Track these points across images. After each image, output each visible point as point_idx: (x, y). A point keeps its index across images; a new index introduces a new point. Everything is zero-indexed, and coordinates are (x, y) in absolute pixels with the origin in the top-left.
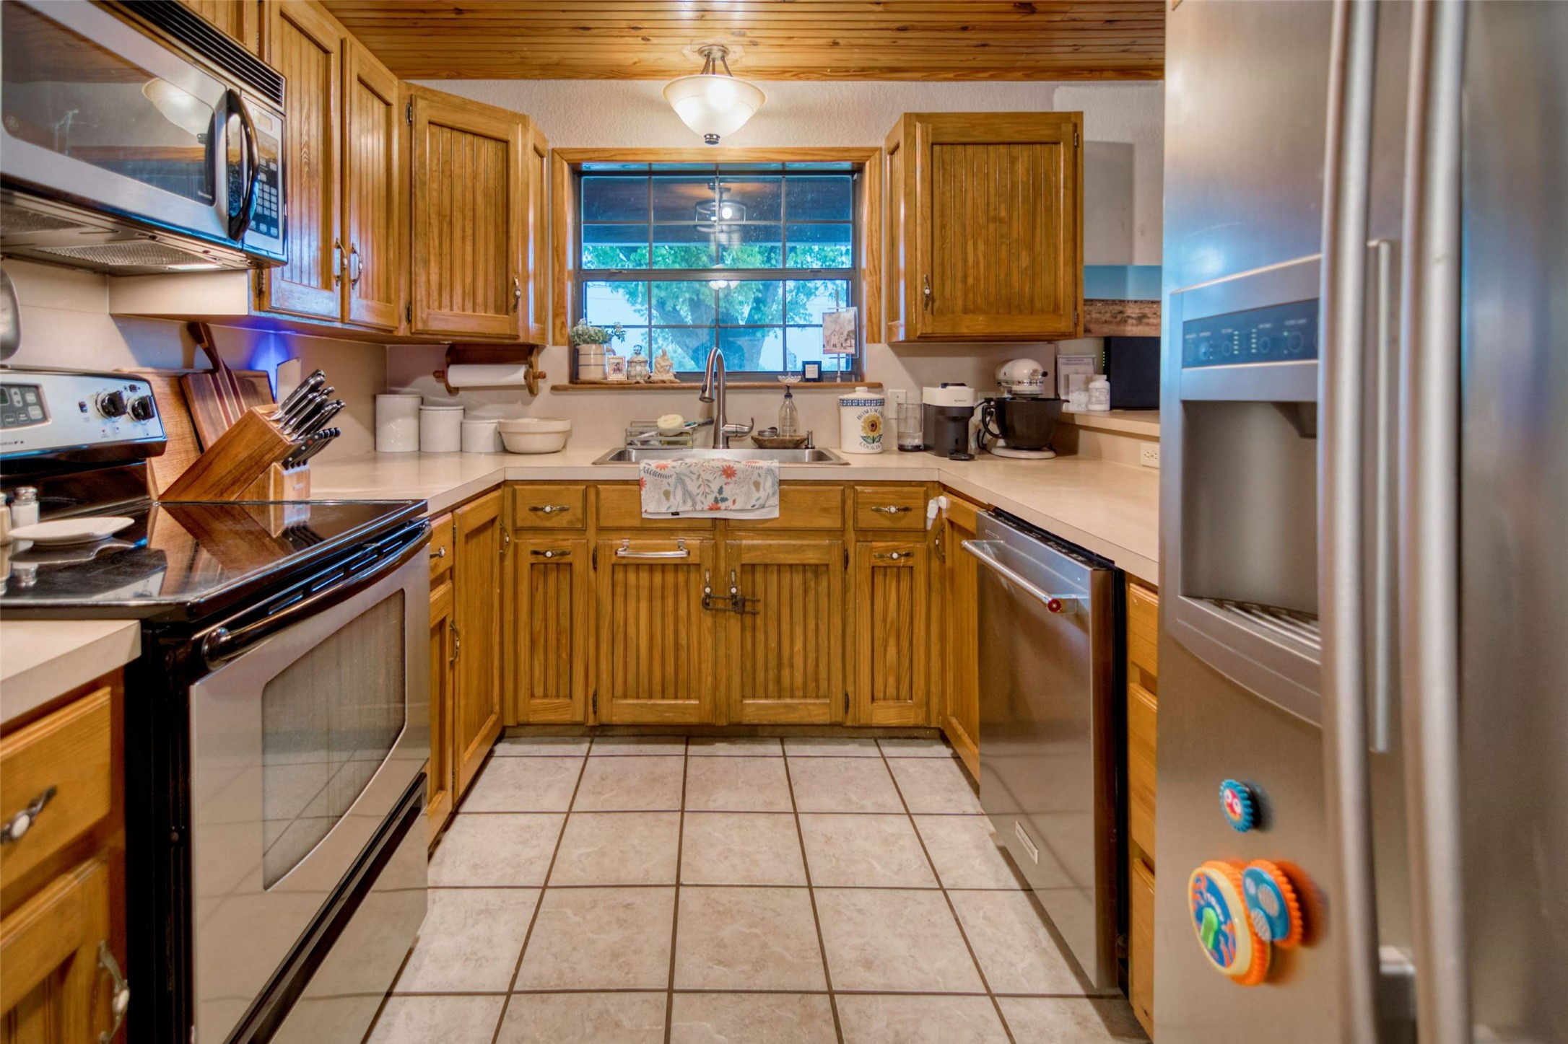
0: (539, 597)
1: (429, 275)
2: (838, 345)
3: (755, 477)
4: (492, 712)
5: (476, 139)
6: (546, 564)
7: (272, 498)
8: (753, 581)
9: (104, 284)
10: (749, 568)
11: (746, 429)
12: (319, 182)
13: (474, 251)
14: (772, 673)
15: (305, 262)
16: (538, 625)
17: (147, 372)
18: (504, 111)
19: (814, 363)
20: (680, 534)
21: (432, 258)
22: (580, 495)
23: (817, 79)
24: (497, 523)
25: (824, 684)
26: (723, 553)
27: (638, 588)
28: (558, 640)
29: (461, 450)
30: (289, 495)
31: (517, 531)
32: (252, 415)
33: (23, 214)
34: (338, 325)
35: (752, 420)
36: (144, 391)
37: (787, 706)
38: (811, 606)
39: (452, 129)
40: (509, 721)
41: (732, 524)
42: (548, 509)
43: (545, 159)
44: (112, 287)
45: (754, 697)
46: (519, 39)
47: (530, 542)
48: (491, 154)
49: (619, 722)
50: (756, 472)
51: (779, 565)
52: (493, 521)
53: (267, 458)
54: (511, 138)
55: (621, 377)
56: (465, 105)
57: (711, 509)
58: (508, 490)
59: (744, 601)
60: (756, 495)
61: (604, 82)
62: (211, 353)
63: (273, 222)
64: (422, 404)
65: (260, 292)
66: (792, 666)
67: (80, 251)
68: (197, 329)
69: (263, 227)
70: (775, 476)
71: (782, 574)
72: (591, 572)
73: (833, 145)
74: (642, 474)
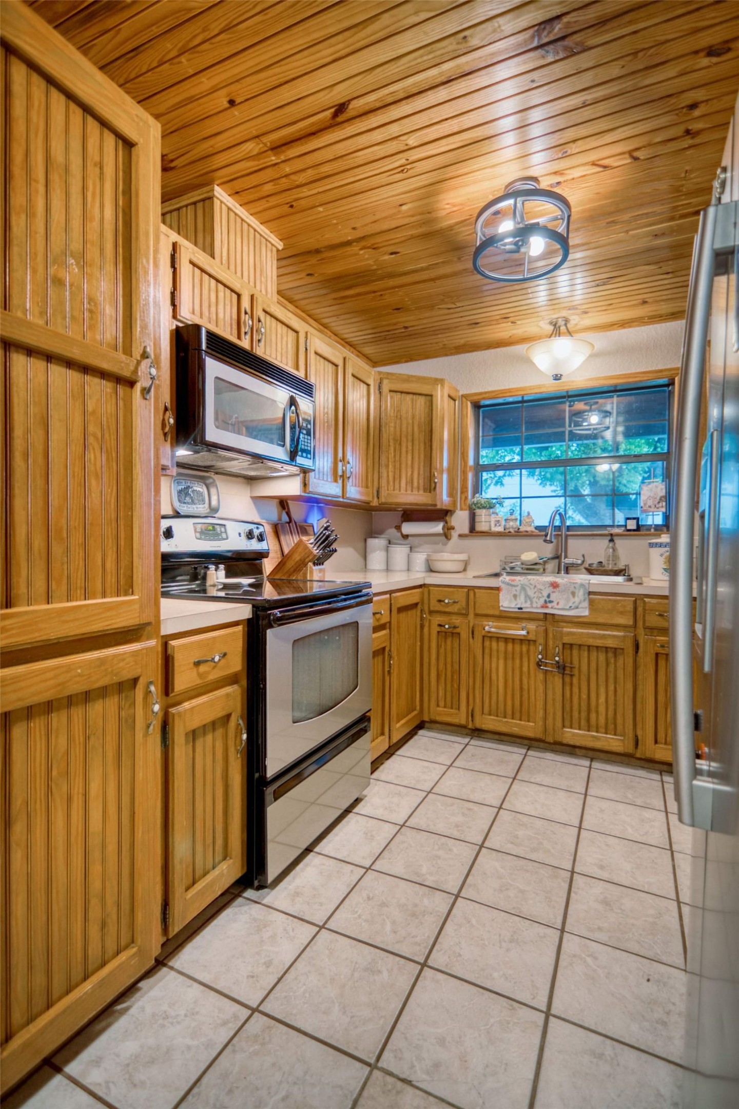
0: (442, 650)
1: (387, 473)
2: (653, 506)
3: (572, 589)
4: (415, 710)
5: (414, 396)
6: (446, 632)
7: (308, 579)
8: (571, 654)
9: (248, 483)
10: (569, 646)
11: (579, 562)
12: (332, 430)
13: (412, 458)
14: (584, 714)
15: (325, 469)
16: (441, 666)
17: (263, 522)
18: (431, 378)
19: (634, 519)
20: (524, 621)
21: (390, 463)
22: (464, 595)
23: (639, 326)
24: (419, 606)
25: (620, 727)
26: (551, 635)
27: (498, 651)
28: (452, 676)
29: (408, 570)
30: (316, 577)
31: (431, 612)
32: (301, 541)
33: (220, 457)
34: (341, 500)
35: (583, 556)
36: (261, 529)
37: (593, 737)
38: (611, 676)
39: (402, 392)
40: (426, 718)
41: (557, 617)
42: (446, 601)
43: (457, 402)
44: (251, 485)
45: (571, 728)
46: (440, 336)
47: (437, 619)
48: (423, 403)
49: (486, 729)
50: (573, 586)
51: (589, 646)
52: (416, 605)
53: (307, 560)
54: (433, 393)
55: (500, 529)
56: (409, 379)
57: (542, 607)
58: (426, 590)
59: (564, 668)
60: (572, 600)
61: (492, 351)
62: (288, 514)
63: (308, 452)
64: (390, 543)
65: (305, 484)
66: (597, 712)
67: (240, 469)
68: (283, 503)
69: (304, 455)
70: (585, 589)
71: (591, 653)
72: (471, 639)
73: (650, 369)
74: (501, 584)
